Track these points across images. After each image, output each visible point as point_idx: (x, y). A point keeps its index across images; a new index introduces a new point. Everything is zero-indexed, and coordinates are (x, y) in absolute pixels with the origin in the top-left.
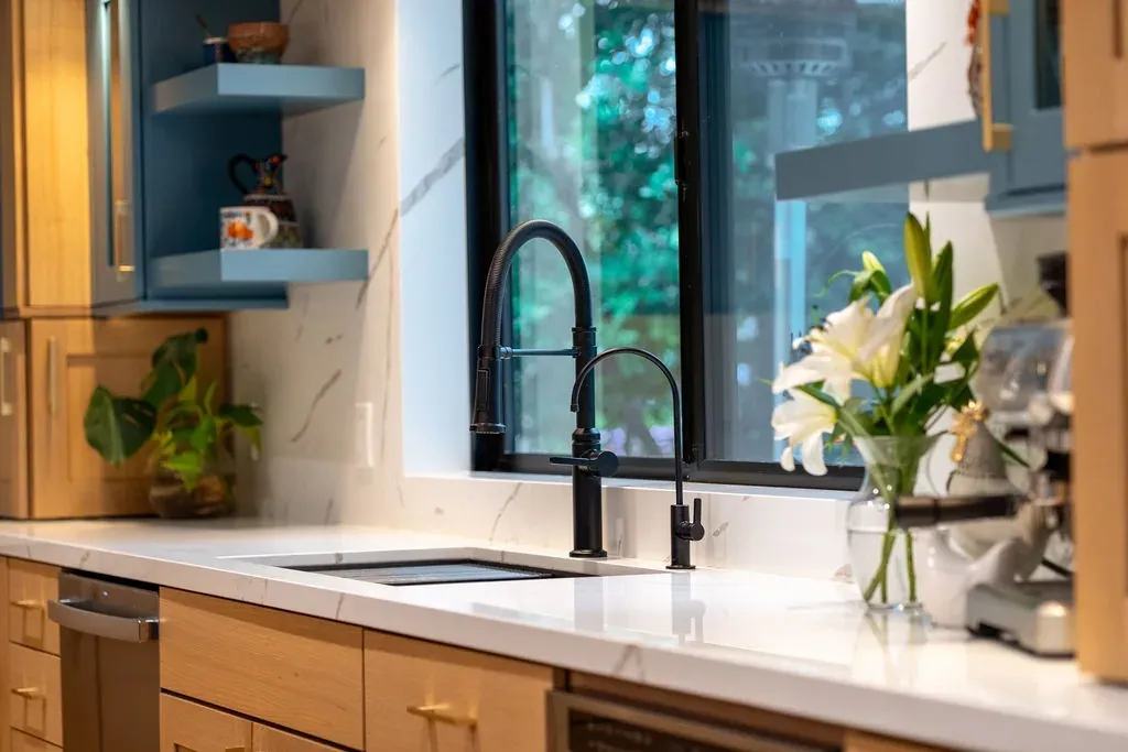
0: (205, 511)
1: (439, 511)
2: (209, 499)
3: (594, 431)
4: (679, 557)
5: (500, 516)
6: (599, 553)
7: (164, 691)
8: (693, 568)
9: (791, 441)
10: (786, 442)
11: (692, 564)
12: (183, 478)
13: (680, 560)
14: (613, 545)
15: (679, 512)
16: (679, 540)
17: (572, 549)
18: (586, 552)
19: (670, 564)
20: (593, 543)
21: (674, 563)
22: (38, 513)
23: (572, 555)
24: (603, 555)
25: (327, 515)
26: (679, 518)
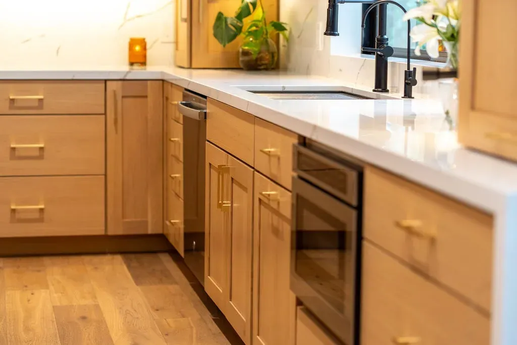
0: (262, 67)
1: (341, 70)
2: (263, 62)
3: (386, 37)
4: (407, 93)
5: (359, 73)
6: (385, 90)
7: (208, 141)
8: (413, 98)
9: (419, 43)
10: (417, 43)
11: (413, 96)
12: (253, 53)
13: (408, 94)
14: (392, 87)
15: (407, 74)
16: (407, 86)
17: (374, 88)
18: (380, 90)
19: (403, 96)
20: (383, 86)
21: (405, 95)
22: (194, 66)
23: (374, 91)
24: (387, 91)
25: (307, 71)
26: (408, 76)
